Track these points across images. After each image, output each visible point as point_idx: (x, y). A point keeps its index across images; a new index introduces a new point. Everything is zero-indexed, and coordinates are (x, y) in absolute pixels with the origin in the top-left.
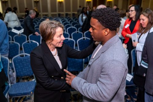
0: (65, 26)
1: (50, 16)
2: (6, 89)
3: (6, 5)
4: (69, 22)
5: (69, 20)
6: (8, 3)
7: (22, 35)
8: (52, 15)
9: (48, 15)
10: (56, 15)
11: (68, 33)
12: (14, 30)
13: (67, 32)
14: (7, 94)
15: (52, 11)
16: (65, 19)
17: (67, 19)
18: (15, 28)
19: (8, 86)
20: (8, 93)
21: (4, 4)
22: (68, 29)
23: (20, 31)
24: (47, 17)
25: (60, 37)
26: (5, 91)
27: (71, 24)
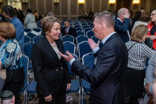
0: (85, 29)
1: (69, 18)
2: (25, 86)
3: (26, 7)
4: (89, 26)
5: (89, 24)
6: (28, 4)
7: (40, 37)
8: (71, 17)
9: (67, 17)
10: (76, 18)
11: (87, 37)
12: (34, 32)
13: (86, 35)
14: (25, 91)
15: (72, 14)
16: (85, 22)
17: (88, 22)
18: (35, 30)
19: (26, 83)
20: (27, 90)
21: (24, 6)
22: (88, 33)
23: (39, 33)
24: (66, 20)
25: (57, 30)
26: (24, 87)
27: (91, 28)
